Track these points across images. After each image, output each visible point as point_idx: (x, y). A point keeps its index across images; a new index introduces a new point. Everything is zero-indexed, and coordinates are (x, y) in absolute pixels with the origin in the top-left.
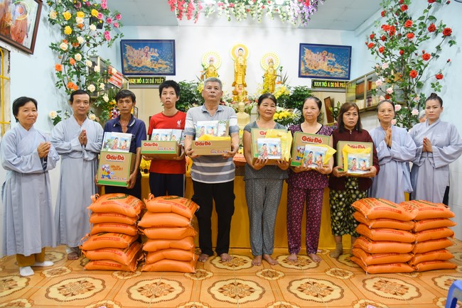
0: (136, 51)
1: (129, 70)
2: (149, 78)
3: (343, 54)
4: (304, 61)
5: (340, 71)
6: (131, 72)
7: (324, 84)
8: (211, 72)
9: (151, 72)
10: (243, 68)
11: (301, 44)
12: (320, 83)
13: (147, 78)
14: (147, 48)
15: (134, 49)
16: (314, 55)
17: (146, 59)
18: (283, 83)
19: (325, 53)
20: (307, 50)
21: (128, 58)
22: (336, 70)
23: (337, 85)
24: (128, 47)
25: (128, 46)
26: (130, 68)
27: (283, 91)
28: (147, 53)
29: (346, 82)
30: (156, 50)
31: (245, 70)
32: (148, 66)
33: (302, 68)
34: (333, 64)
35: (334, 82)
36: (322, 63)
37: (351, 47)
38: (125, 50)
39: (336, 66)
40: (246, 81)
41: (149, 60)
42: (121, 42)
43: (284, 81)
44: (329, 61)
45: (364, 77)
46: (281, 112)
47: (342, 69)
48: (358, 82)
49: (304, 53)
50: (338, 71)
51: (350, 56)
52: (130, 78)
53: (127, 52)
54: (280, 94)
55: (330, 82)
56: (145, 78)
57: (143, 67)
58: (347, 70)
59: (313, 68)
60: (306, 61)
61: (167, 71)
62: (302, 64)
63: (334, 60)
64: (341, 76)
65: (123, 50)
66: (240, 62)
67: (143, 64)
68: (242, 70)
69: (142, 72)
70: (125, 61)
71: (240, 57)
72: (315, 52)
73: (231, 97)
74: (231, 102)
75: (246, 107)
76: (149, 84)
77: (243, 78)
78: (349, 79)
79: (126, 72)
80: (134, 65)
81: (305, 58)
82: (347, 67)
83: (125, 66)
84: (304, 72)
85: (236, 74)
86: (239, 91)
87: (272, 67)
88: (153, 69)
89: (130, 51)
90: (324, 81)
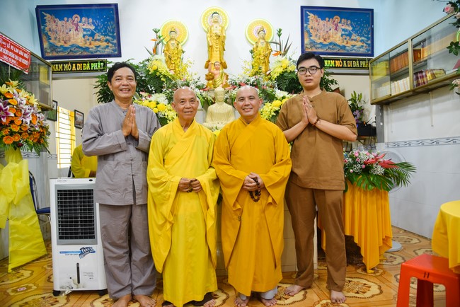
0: (60, 23)
1: (52, 51)
2: (82, 62)
3: (362, 19)
4: (308, 32)
5: (360, 44)
6: (55, 54)
7: (338, 63)
8: (172, 48)
9: (85, 54)
10: (220, 39)
11: (302, 8)
12: (333, 62)
13: (80, 63)
14: (76, 18)
15: (57, 20)
16: (322, 22)
17: (75, 34)
18: (284, 55)
19: (337, 19)
20: (312, 15)
21: (49, 33)
22: (353, 43)
23: (356, 64)
24: (48, 17)
25: (48, 15)
26: (53, 47)
27: (284, 66)
28: (77, 25)
29: (369, 60)
30: (91, 20)
31: (223, 42)
32: (81, 44)
33: (306, 41)
34: (350, 35)
35: (352, 60)
36: (333, 34)
37: (372, 10)
38: (44, 22)
39: (353, 37)
40: (226, 59)
41: (81, 35)
42: (37, 9)
43: (286, 52)
44: (343, 30)
45: (406, 42)
46: (283, 98)
47: (362, 41)
48: (392, 54)
49: (308, 20)
50: (357, 44)
51: (373, 24)
52: (53, 63)
53: (47, 24)
54: (281, 70)
55: (347, 60)
56: (76, 63)
57: (72, 46)
58: (369, 42)
59: (322, 40)
60: (311, 31)
61: (107, 51)
62: (306, 35)
63: (350, 28)
64: (362, 51)
65: (40, 21)
66: (214, 32)
67: (72, 42)
68: (218, 42)
69: (71, 54)
70: (44, 38)
71: (215, 25)
72: (323, 19)
73: (203, 81)
74: (204, 89)
75: (227, 96)
76: (83, 71)
77: (221, 54)
78: (372, 55)
79: (47, 55)
80: (59, 44)
81: (309, 27)
82: (368, 38)
83: (46, 45)
84: (309, 46)
85: (210, 47)
86: (216, 72)
87: (264, 39)
88: (88, 48)
89: (52, 23)
90: (338, 60)
